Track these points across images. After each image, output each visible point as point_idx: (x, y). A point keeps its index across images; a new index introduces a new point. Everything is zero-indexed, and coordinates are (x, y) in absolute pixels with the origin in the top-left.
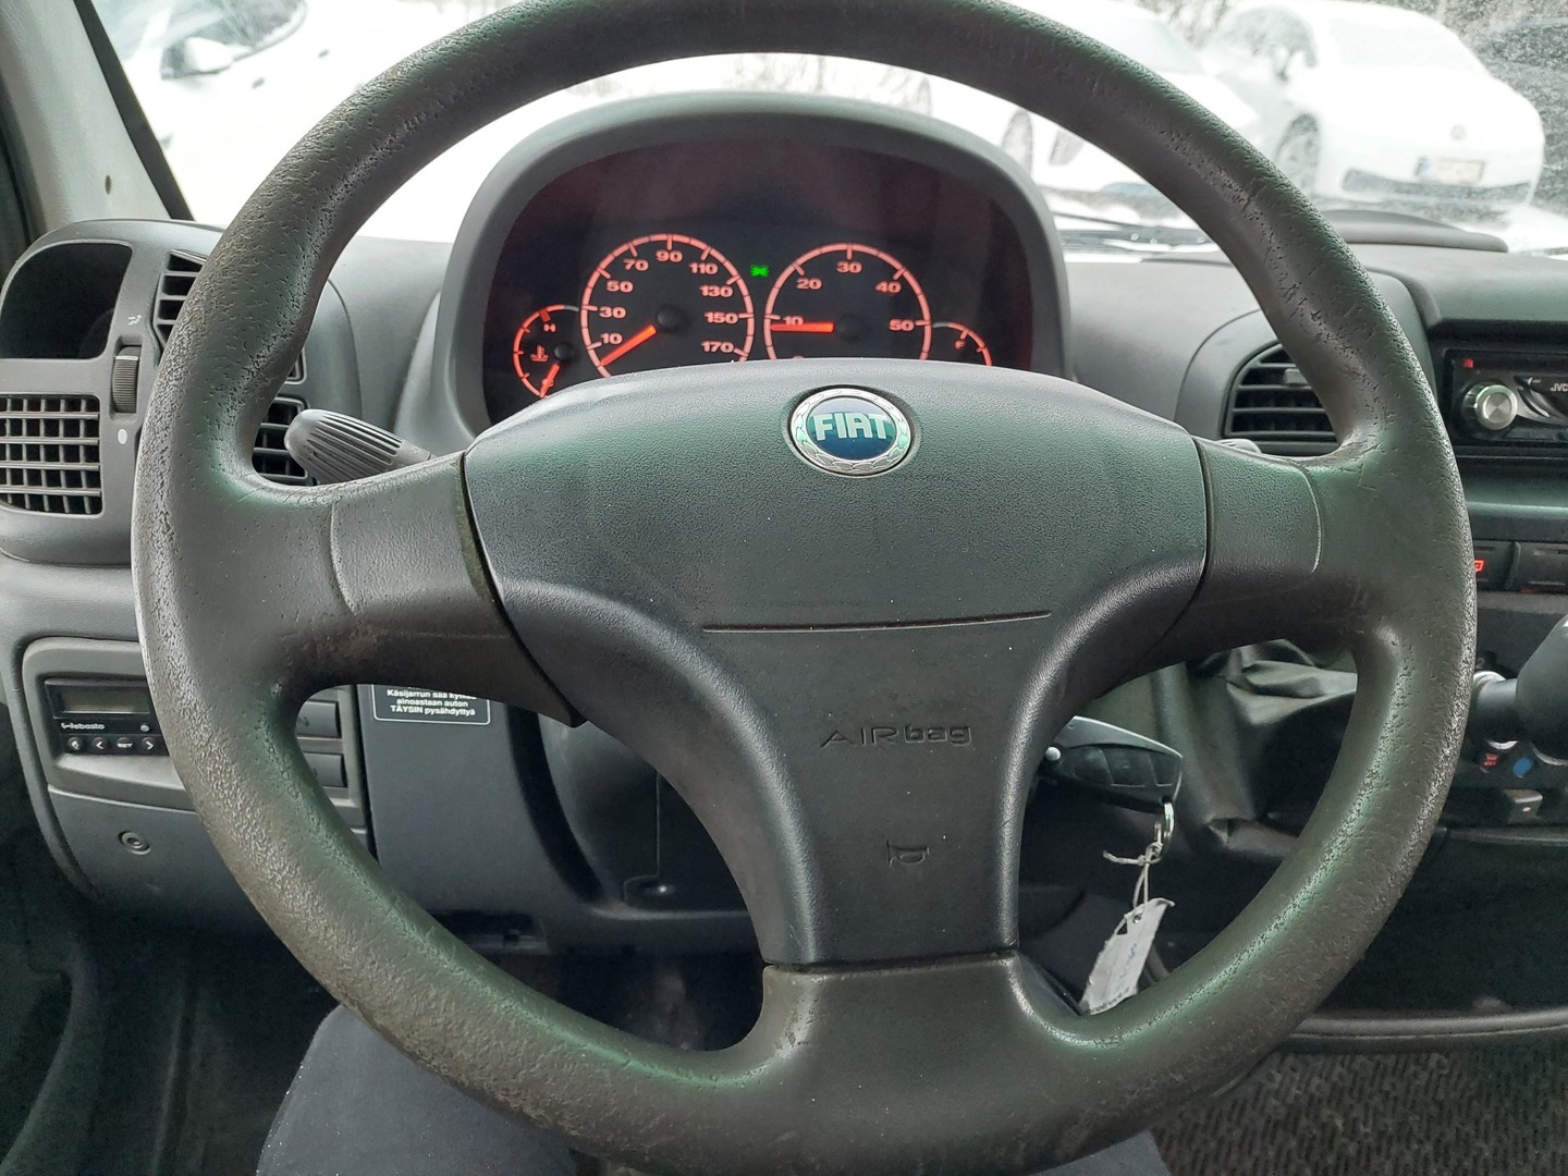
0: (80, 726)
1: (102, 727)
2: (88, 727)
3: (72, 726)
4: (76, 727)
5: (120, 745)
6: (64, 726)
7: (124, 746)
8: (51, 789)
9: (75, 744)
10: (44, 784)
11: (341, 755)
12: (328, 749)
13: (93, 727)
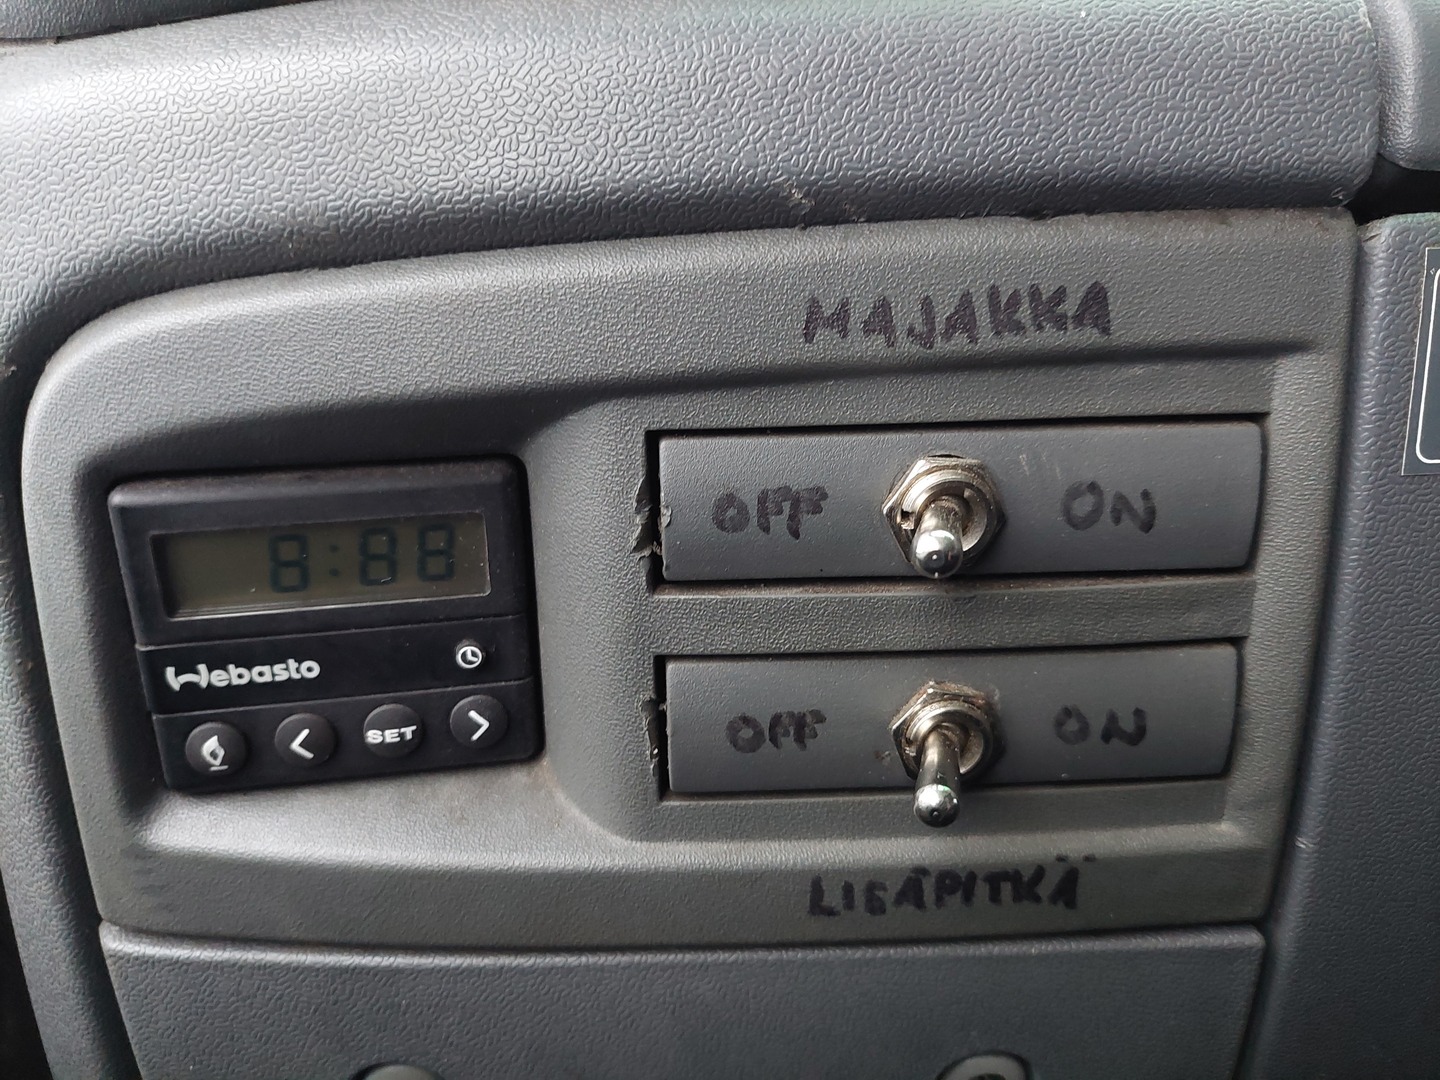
0: (234, 675)
1: (311, 669)
2: (263, 674)
3: (203, 677)
4: (219, 678)
5: (373, 736)
6: (174, 680)
7: (391, 736)
8: (112, 941)
9: (211, 748)
10: (84, 918)
11: (1237, 642)
12: (1197, 623)
13: (281, 673)
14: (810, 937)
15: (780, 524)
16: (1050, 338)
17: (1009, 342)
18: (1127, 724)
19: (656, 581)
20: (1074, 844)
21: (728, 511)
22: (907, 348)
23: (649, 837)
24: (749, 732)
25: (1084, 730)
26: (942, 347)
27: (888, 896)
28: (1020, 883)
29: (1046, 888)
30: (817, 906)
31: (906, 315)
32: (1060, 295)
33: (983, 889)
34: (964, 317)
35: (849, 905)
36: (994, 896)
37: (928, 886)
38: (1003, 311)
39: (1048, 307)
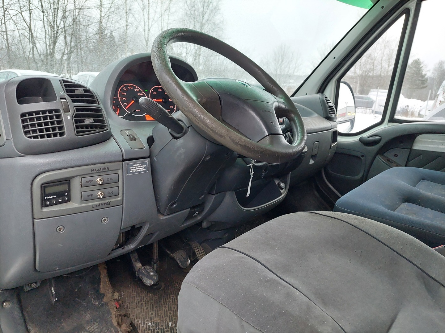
0: (50, 197)
1: (55, 196)
2: (52, 197)
3: (48, 198)
4: (49, 198)
5: (59, 201)
6: (46, 198)
7: (61, 200)
11: (118, 186)
12: (116, 186)
13: (53, 197)
14: (92, 210)
15: (90, 182)
16: (105, 170)
17: (103, 171)
18: (112, 192)
19: (82, 187)
20: (109, 201)
21: (86, 182)
22: (97, 172)
23: (81, 204)
24: (88, 196)
25: (109, 193)
26: (99, 171)
27: (98, 206)
28: (106, 204)
29: (108, 204)
30: (93, 207)
31: (97, 170)
32: (106, 168)
33: (104, 204)
34: (100, 170)
35: (95, 207)
36: (105, 205)
37: (100, 205)
38: (103, 169)
39: (105, 169)
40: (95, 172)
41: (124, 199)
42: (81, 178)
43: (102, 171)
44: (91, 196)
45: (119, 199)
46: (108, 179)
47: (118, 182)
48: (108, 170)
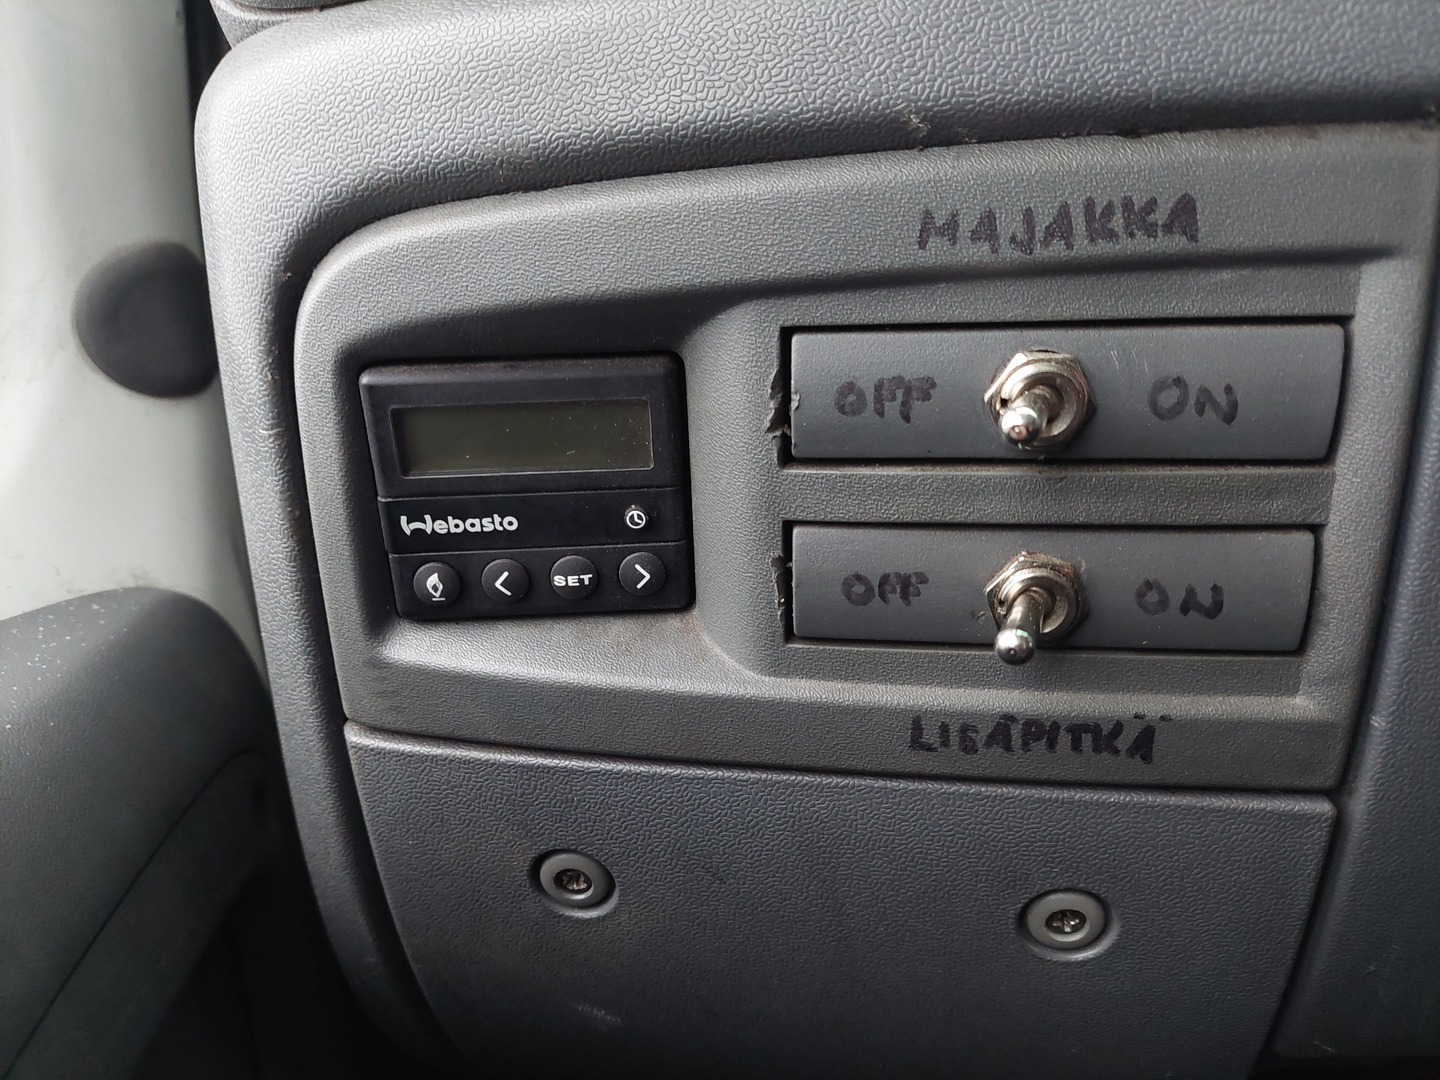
0: (452, 525)
1: (511, 524)
2: (474, 525)
3: (429, 525)
4: (440, 527)
5: (559, 581)
6: (407, 527)
7: (572, 581)
8: (353, 736)
9: (433, 583)
10: (333, 717)
11: (1316, 529)
12: (1276, 509)
13: (488, 525)
14: (910, 769)
15: (893, 409)
16: (1141, 245)
17: (1103, 248)
18: (1205, 599)
19: (786, 458)
20: (1152, 705)
21: (848, 397)
22: (1009, 254)
23: (776, 673)
24: (861, 588)
25: (1164, 602)
26: (1041, 253)
27: (980, 738)
28: (1099, 735)
29: (1124, 742)
30: (917, 742)
31: (1009, 224)
32: (1151, 205)
33: (1065, 739)
34: (1061, 226)
35: (945, 743)
36: (1076, 746)
37: (1016, 732)
38: (1098, 220)
39: (1139, 217)
40: (976, 253)
41: (1378, 722)
42: (786, 334)
43: (1083, 247)
44: (895, 598)
45: (1302, 705)
46: (1168, 398)
47: (1328, 457)
48: (1176, 244)
